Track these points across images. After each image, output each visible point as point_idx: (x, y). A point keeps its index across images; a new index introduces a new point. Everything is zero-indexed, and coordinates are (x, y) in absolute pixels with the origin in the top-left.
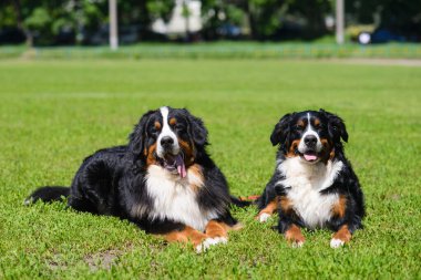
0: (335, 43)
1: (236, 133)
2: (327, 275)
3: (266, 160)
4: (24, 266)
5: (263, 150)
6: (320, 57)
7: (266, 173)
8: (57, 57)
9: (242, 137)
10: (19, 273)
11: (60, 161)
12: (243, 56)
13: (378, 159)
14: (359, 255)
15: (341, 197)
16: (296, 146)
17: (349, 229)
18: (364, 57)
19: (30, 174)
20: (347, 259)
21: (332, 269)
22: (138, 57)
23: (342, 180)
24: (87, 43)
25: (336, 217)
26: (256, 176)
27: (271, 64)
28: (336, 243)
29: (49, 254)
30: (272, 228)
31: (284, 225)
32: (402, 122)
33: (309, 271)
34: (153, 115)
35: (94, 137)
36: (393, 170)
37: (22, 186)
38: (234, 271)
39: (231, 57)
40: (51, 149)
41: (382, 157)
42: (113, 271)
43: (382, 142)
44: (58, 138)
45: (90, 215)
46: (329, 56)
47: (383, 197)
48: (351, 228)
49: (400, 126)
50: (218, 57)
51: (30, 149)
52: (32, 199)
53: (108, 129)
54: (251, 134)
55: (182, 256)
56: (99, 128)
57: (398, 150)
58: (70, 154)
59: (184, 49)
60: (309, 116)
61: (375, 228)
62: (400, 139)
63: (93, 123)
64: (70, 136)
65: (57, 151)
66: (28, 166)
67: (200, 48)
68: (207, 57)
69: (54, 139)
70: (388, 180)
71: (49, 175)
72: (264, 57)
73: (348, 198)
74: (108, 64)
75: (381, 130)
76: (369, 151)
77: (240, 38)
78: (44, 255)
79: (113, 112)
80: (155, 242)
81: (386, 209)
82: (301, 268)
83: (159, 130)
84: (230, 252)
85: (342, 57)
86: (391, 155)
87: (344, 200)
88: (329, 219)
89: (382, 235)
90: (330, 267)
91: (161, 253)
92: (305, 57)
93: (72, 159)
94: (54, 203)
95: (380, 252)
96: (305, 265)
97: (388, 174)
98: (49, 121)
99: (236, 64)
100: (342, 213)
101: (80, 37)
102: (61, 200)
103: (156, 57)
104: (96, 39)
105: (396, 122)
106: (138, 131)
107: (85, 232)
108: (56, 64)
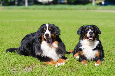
0: (92, 5)
1: (64, 32)
2: (94, 74)
3: (74, 40)
4: (5, 71)
5: (73, 37)
6: (87, 9)
7: (74, 44)
8: (9, 9)
9: (66, 33)
10: (4, 73)
11: (13, 40)
12: (65, 9)
13: (107, 40)
14: (103, 68)
15: (98, 51)
16: (86, 36)
17: (100, 61)
18: (101, 10)
19: (5, 44)
20: (100, 70)
21: (96, 72)
22: (34, 9)
23: (99, 46)
24: (18, 5)
25: (96, 57)
26: (71, 45)
27: (73, 11)
28: (96, 65)
29: (12, 68)
30: (77, 60)
31: (81, 60)
32: (113, 29)
33: (89, 73)
34: (44, 26)
35: (23, 33)
36: (111, 43)
37: (2, 47)
38: (67, 73)
39: (61, 9)
40: (10, 36)
41: (108, 39)
42: (32, 73)
43: (108, 35)
44: (12, 33)
45: (23, 56)
46: (90, 9)
47: (109, 51)
48: (101, 60)
49: (113, 30)
50: (58, 9)
51: (4, 37)
52: (6, 51)
53: (27, 31)
54: (69, 32)
55: (51, 68)
56: (24, 30)
57: (113, 37)
58: (16, 38)
59: (47, 7)
60: (90, 27)
61: (107, 60)
62: (113, 34)
63: (22, 29)
64: (16, 33)
65: (12, 37)
66: (4, 41)
67: (52, 6)
68: (54, 9)
69: (11, 33)
70: (110, 46)
71: (10, 44)
72: (71, 9)
73: (100, 52)
74: (25, 11)
75: (107, 31)
76: (104, 37)
77: (64, 4)
78: (11, 68)
79: (28, 25)
80: (43, 64)
81: (110, 55)
82: (87, 72)
83: (45, 31)
84: (66, 67)
85: (94, 9)
86: (111, 39)
87: (99, 52)
88: (94, 58)
89: (109, 62)
90: (95, 72)
91: (45, 67)
92: (83, 9)
93: (17, 39)
94: (13, 53)
95: (109, 67)
96: (88, 71)
97: (110, 44)
98: (9, 28)
99: (63, 11)
100: (98, 56)
101: (16, 3)
102: (15, 52)
103: (39, 9)
104: (21, 3)
105: (112, 29)
106: (40, 30)
107: (23, 61)
108: (9, 11)
